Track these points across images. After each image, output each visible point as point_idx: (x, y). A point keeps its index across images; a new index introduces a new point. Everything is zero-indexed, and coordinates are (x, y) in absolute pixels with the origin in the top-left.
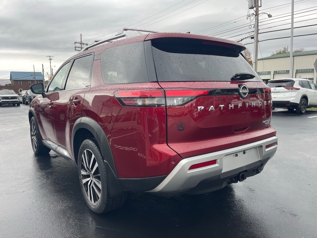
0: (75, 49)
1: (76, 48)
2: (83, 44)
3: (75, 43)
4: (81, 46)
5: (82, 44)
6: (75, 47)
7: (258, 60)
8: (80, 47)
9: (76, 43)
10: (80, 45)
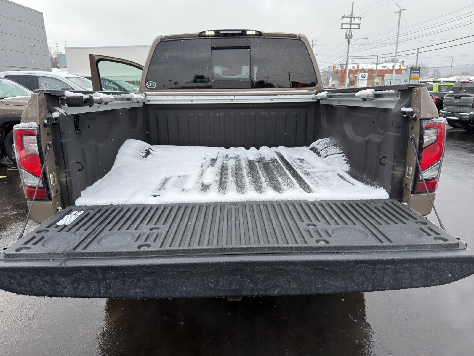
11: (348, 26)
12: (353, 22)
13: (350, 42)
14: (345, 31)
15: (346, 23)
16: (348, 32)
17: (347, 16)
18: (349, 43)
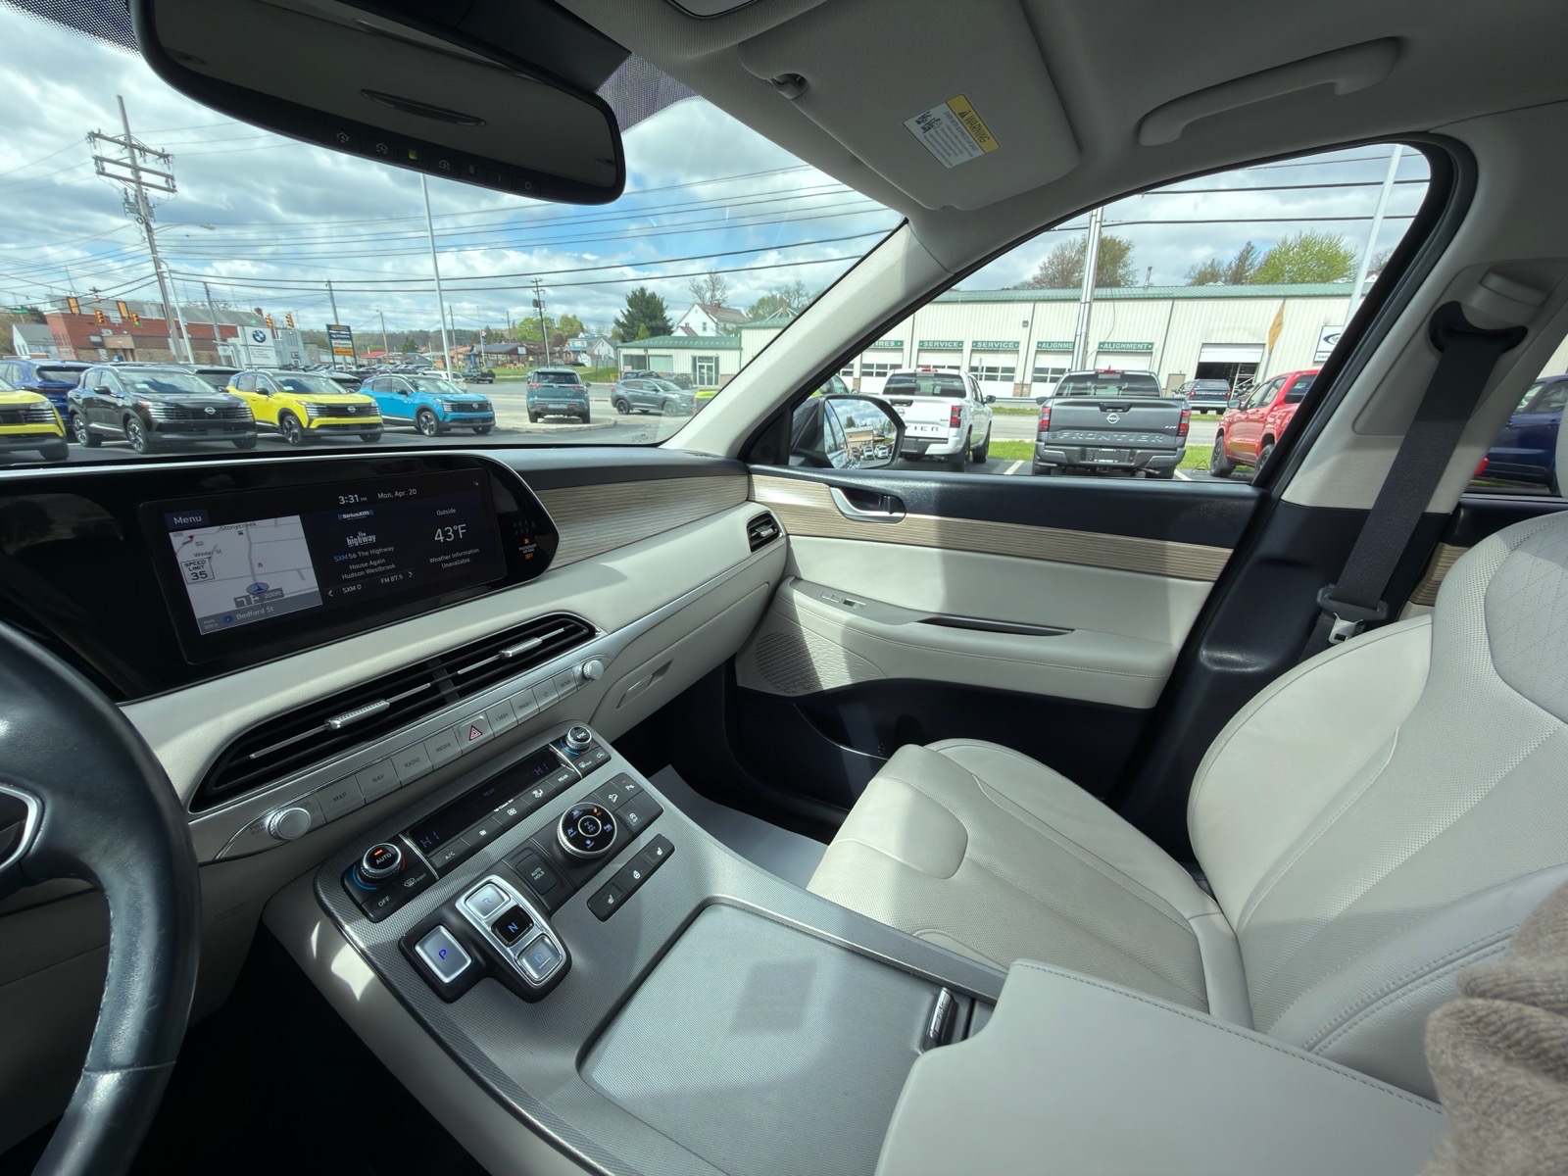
0: (95, 168)
1: (106, 164)
2: (143, 150)
3: (93, 136)
4: (133, 158)
5: (136, 151)
6: (98, 159)
7: (1096, 299)
8: (128, 161)
9: (99, 136)
10: (126, 153)
11: (127, 173)
12: (140, 162)
13: (154, 226)
14: (120, 185)
15: (115, 159)
16: (131, 192)
17: (110, 136)
18: (149, 230)
